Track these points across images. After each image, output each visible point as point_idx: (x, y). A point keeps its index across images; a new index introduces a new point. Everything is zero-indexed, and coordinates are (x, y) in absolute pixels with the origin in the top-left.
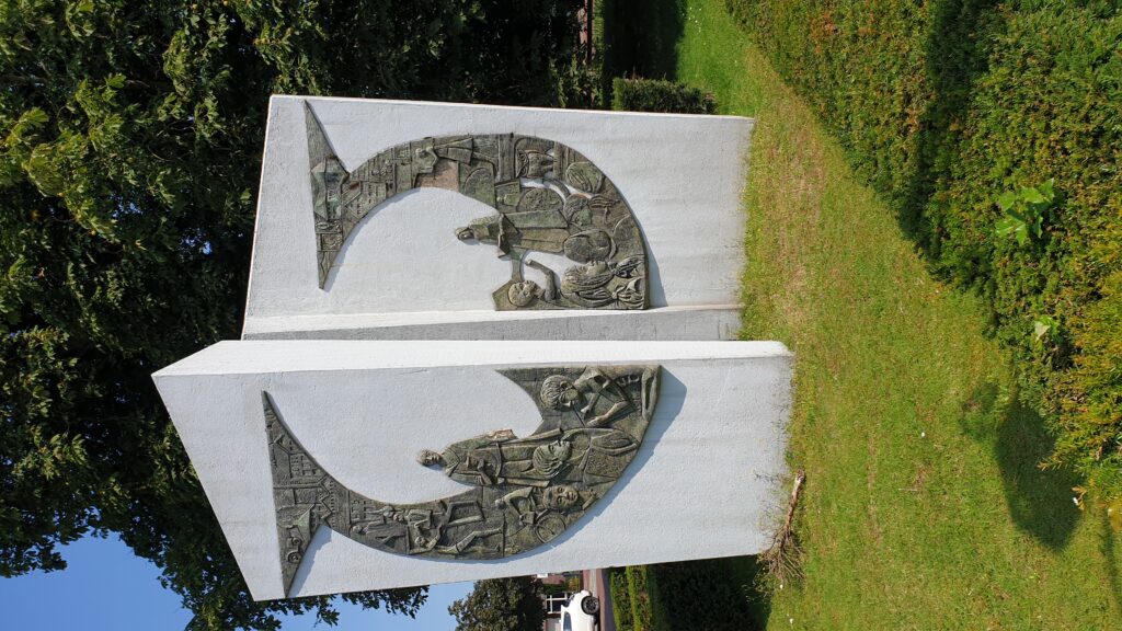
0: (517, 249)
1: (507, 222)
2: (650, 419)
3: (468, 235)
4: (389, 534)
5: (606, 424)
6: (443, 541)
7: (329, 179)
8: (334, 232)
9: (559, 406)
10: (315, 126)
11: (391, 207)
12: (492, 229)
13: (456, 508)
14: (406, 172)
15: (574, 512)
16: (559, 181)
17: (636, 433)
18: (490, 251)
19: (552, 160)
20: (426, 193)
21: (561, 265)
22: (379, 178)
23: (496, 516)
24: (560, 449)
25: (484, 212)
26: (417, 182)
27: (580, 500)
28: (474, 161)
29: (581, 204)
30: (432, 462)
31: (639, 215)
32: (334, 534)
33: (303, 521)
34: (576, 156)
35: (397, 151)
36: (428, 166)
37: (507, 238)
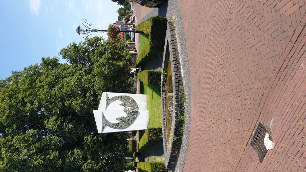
0: (125, 106)
1: (124, 104)
2: (137, 115)
3: (120, 105)
4: (112, 126)
5: (133, 116)
6: (117, 127)
7: (108, 99)
8: (107, 104)
9: (128, 114)
10: (107, 94)
11: (113, 102)
12: (123, 104)
13: (119, 123)
14: (115, 99)
15: (129, 124)
16: (129, 100)
17: (135, 117)
18: (123, 106)
19: (129, 98)
20: (117, 101)
21: (129, 108)
22: (112, 99)
23: (122, 125)
24: (128, 118)
25: (122, 103)
26: (116, 100)
27: (130, 123)
28: (122, 98)
29: (131, 102)
30: (117, 119)
31: (137, 103)
32: (107, 126)
33: (104, 124)
34: (131, 98)
35: (114, 97)
36: (117, 98)
37: (124, 105)
